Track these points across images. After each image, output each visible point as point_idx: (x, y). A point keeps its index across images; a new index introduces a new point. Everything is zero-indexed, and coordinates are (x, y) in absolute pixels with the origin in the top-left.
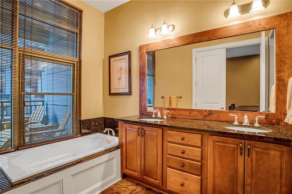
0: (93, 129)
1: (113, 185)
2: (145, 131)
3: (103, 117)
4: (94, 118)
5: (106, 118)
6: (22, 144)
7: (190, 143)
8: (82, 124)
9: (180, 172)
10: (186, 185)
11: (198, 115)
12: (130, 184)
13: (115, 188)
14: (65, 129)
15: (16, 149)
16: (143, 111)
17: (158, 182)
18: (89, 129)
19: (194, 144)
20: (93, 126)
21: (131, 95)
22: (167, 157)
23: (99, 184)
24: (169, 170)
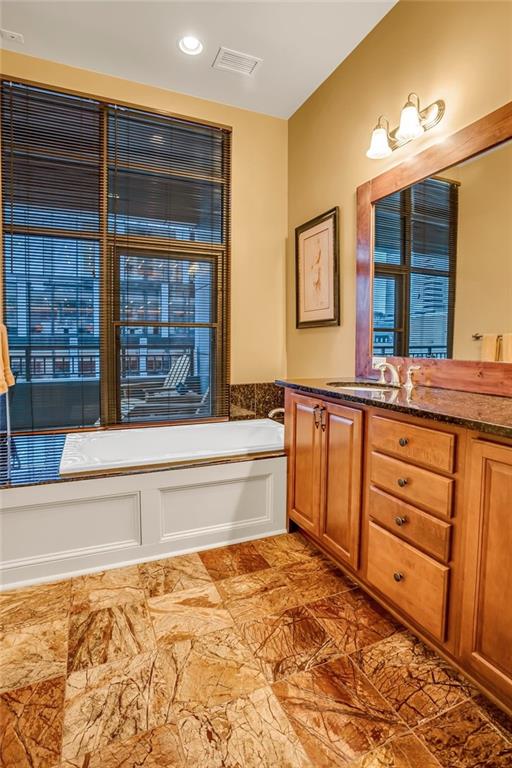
0: (258, 409)
1: (262, 539)
2: (329, 414)
4: (261, 382)
7: (422, 458)
8: (232, 393)
9: (396, 539)
10: (409, 580)
11: (506, 382)
12: (301, 547)
13: (260, 547)
16: (363, 367)
17: (349, 555)
18: (249, 407)
19: (433, 463)
20: (259, 402)
21: (339, 325)
22: (371, 491)
23: (226, 527)
24: (373, 528)
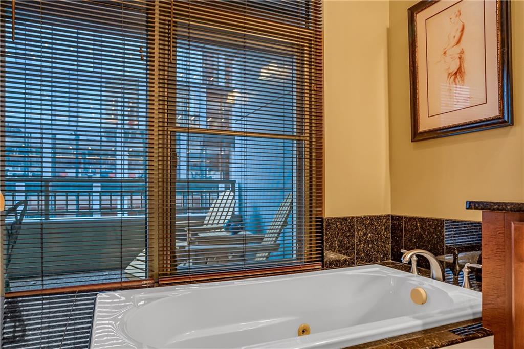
0: (358, 251)
3: (389, 215)
4: (362, 214)
5: (400, 218)
6: (169, 270)
8: (327, 230)
14: (279, 244)
15: (155, 282)
18: (348, 248)
20: (360, 241)
21: (511, 124)
